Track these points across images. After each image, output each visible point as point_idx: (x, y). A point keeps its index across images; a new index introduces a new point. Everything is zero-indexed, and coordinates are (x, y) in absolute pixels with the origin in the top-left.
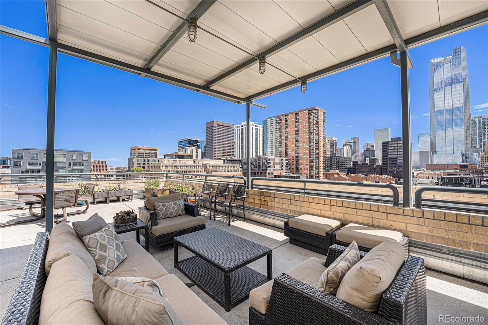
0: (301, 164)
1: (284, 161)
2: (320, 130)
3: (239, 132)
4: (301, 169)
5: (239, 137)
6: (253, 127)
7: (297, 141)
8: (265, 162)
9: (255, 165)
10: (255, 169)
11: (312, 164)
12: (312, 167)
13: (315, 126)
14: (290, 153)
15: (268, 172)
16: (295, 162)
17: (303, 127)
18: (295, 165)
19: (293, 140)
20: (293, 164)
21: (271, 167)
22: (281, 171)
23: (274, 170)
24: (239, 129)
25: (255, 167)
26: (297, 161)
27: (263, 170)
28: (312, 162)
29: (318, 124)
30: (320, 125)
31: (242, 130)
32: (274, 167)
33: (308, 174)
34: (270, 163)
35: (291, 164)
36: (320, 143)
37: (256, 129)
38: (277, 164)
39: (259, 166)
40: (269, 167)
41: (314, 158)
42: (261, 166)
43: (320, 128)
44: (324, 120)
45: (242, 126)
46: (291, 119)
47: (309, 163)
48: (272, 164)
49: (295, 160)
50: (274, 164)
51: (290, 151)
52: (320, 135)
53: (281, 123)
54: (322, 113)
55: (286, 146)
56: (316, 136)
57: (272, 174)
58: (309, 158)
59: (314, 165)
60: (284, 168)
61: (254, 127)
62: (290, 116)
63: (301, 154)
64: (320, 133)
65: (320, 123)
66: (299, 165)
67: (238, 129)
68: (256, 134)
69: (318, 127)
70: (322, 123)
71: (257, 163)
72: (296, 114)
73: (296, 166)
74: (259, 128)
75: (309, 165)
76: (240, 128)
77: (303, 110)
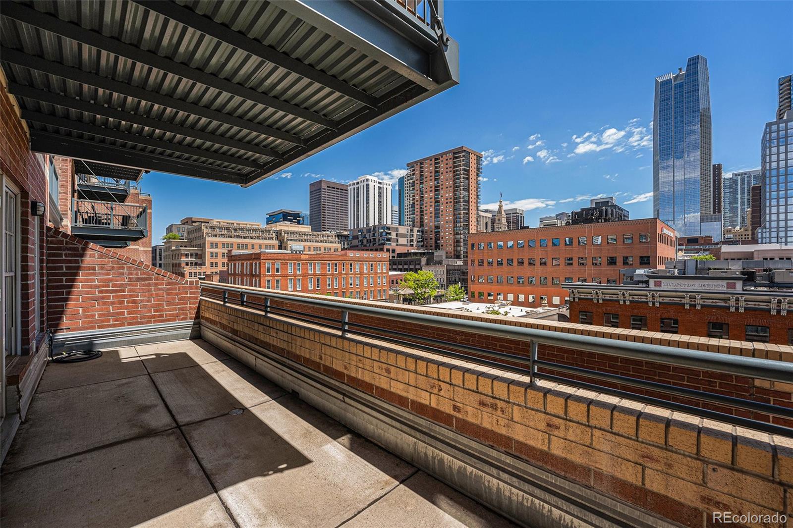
0: (442, 238)
1: (415, 233)
2: (471, 184)
3: (354, 193)
4: (442, 246)
5: (354, 200)
6: (375, 184)
7: (436, 202)
8: (382, 232)
9: (368, 238)
10: (368, 245)
11: (458, 237)
12: (458, 241)
13: (464, 178)
14: (426, 221)
15: (386, 247)
16: (433, 236)
17: (446, 180)
18: (434, 240)
19: (431, 200)
20: (431, 239)
21: (392, 240)
22: (409, 248)
23: (397, 245)
24: (354, 188)
25: (369, 241)
26: (437, 233)
27: (379, 245)
28: (458, 234)
29: (468, 175)
30: (471, 177)
31: (358, 188)
32: (397, 242)
33: (453, 252)
34: (390, 234)
35: (429, 239)
36: (471, 204)
37: (380, 188)
38: (403, 236)
39: (374, 240)
40: (389, 240)
41: (461, 226)
42: (377, 240)
43: (471, 181)
44: (478, 169)
45: (358, 183)
46: (429, 169)
47: (454, 235)
48: (393, 235)
49: (433, 232)
50: (397, 236)
51: (427, 219)
52: (471, 192)
53: (414, 174)
54: (475, 157)
55: (422, 212)
56: (466, 193)
57: (394, 251)
58: (454, 227)
59: (461, 238)
60: (415, 243)
61: (377, 185)
62: (427, 163)
63: (442, 223)
64: (471, 188)
65: (471, 173)
66: (439, 240)
67: (352, 187)
68: (380, 196)
69: (468, 179)
70: (476, 174)
71: (371, 235)
72: (436, 159)
73: (436, 242)
74: (385, 187)
75: (454, 239)
76: (356, 186)
77: (446, 153)
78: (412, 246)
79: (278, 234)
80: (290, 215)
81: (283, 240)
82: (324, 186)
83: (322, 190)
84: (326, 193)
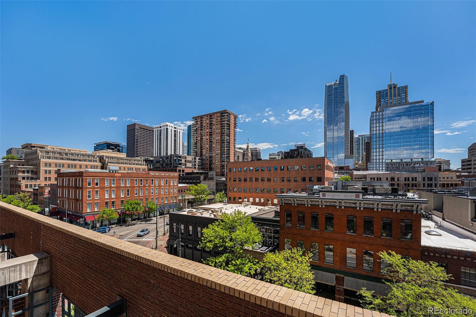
0: (214, 164)
1: (197, 160)
2: (231, 132)
3: (158, 133)
4: (214, 168)
5: (158, 138)
6: (172, 128)
7: (210, 142)
8: (176, 159)
9: (167, 163)
10: (166, 167)
11: (223, 163)
12: (223, 166)
13: (227, 128)
14: (204, 153)
15: (178, 169)
16: (208, 162)
17: (216, 128)
18: (208, 165)
19: (207, 141)
20: (207, 164)
21: (182, 164)
22: (193, 169)
23: (185, 167)
24: (158, 130)
25: (167, 165)
26: (211, 161)
27: (174, 167)
28: (223, 161)
29: (229, 127)
30: (231, 128)
31: (160, 130)
32: (186, 165)
33: (220, 173)
34: (181, 160)
35: (206, 164)
36: (231, 144)
37: (175, 131)
38: (189, 162)
39: (171, 164)
40: (180, 164)
41: (225, 157)
42: (172, 164)
43: (231, 130)
44: (235, 124)
45: (160, 127)
46: (206, 121)
47: (221, 162)
48: (183, 161)
49: (209, 160)
50: (185, 162)
51: (204, 152)
52: (231, 137)
53: (197, 124)
54: (234, 117)
55: (201, 147)
56: (228, 138)
57: (183, 171)
58: (221, 157)
59: (225, 164)
60: (197, 167)
61: (173, 129)
62: (205, 118)
63: (214, 154)
64: (231, 135)
65: (231, 126)
66: (212, 165)
67: (157, 129)
68: (175, 136)
69: (229, 129)
70: (234, 127)
71: (169, 161)
72: (210, 116)
73: (210, 166)
74: (179, 130)
75: (221, 165)
76: (159, 129)
77: (216, 113)
78: (195, 168)
79: (101, 159)
80: (112, 145)
81: (105, 162)
82: (137, 127)
83: (136, 130)
84: (139, 132)
